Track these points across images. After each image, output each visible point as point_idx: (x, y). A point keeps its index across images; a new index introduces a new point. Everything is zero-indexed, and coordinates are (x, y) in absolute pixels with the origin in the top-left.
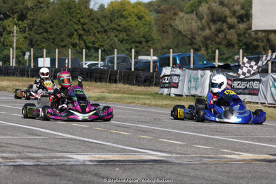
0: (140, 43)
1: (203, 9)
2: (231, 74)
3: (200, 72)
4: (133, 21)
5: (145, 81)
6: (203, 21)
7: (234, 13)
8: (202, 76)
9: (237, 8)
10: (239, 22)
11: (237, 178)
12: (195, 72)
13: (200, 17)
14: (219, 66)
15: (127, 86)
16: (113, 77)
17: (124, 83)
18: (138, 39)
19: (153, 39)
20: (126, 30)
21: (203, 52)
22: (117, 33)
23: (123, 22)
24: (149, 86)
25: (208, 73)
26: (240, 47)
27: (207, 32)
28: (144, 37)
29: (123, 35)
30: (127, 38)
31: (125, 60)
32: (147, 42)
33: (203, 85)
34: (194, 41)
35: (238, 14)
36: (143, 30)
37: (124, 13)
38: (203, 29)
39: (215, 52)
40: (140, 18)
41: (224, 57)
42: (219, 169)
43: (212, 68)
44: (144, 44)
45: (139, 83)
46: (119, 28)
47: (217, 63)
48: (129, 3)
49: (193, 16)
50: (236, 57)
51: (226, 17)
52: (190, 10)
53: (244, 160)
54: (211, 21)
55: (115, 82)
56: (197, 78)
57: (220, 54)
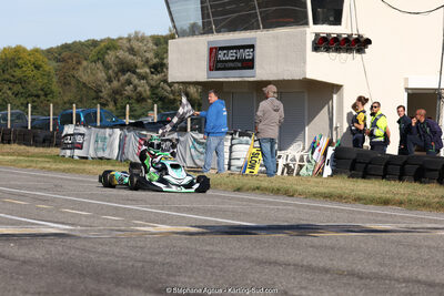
0: (38, 96)
1: (110, 57)
2: (144, 133)
3: (108, 131)
4: (29, 71)
5: (44, 141)
6: (110, 71)
7: (147, 61)
8: (110, 136)
9: (150, 55)
10: (152, 73)
11: (152, 254)
12: (103, 130)
13: (107, 67)
14: (130, 124)
15: (23, 147)
16: (6, 137)
17: (19, 144)
18: (35, 93)
19: (52, 92)
20: (20, 81)
21: (111, 107)
22: (11, 85)
23: (18, 73)
24: (49, 146)
25: (118, 132)
26: (155, 102)
27: (115, 84)
28: (42, 90)
29: (18, 88)
30: (22, 90)
31: (20, 117)
32: (46, 95)
33: (111, 145)
34: (101, 95)
35: (151, 63)
36: (41, 82)
37: (19, 62)
38: (110, 80)
39: (125, 108)
40: (37, 67)
41: (136, 113)
42: (132, 243)
43: (122, 126)
44: (43, 98)
45: (36, 144)
46: (13, 80)
47: (128, 121)
48: (24, 50)
49: (99, 65)
50: (150, 113)
51: (136, 67)
52: (95, 58)
53: (161, 233)
54: (120, 71)
55: (9, 143)
56: (105, 138)
57: (131, 110)
